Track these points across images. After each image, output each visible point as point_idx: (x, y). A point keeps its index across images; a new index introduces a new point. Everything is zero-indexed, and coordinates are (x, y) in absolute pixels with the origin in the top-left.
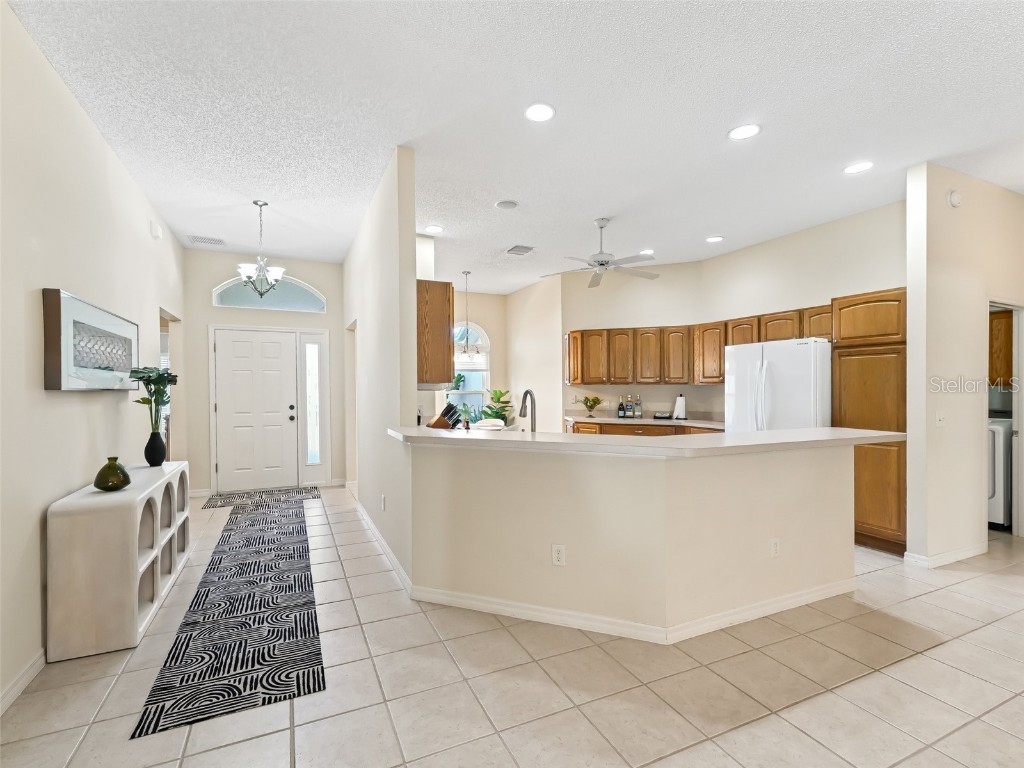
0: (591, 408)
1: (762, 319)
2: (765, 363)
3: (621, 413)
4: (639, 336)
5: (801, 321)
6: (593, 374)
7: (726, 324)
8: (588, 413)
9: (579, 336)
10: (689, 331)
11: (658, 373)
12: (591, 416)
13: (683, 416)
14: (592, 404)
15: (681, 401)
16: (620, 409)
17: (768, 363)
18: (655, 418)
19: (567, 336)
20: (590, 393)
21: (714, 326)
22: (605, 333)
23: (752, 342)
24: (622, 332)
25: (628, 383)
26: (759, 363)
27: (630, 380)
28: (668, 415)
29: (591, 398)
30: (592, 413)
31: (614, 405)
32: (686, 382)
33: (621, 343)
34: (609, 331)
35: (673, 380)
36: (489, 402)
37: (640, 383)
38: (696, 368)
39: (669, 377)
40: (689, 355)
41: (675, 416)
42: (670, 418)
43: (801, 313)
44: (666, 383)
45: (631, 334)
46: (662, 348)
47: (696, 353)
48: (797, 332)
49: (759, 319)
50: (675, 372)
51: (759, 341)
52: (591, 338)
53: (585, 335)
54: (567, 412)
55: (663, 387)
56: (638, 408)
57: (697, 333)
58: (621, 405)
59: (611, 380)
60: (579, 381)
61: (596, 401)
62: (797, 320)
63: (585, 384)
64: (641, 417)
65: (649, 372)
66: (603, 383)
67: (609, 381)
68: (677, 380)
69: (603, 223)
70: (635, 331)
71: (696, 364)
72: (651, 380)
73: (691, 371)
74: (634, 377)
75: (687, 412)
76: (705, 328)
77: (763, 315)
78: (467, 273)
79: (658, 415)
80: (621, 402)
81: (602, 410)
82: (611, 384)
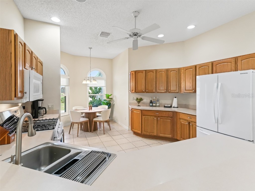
0: (139, 102)
1: (214, 63)
2: (220, 84)
3: (151, 104)
4: (158, 73)
5: (236, 63)
6: (139, 89)
7: (196, 66)
8: (138, 104)
9: (134, 73)
10: (179, 70)
11: (166, 88)
12: (139, 106)
13: (176, 106)
14: (139, 101)
15: (175, 100)
16: (150, 103)
17: (221, 84)
18: (165, 107)
19: (130, 73)
20: (139, 96)
21: (190, 67)
22: (144, 72)
23: (209, 74)
24: (151, 71)
25: (153, 92)
26: (216, 84)
27: (154, 91)
28: (170, 106)
29: (139, 98)
30: (139, 104)
31: (149, 101)
32: (178, 92)
33: (150, 75)
34: (145, 71)
35: (172, 91)
36: (105, 98)
37: (158, 92)
38: (182, 86)
39: (170, 90)
40: (179, 81)
41: (173, 106)
42: (171, 107)
43: (236, 59)
44: (169, 92)
45: (155, 72)
46: (167, 78)
47: (182, 79)
48: (233, 68)
49: (212, 63)
50: (173, 87)
51: (212, 73)
52: (138, 73)
53: (136, 72)
54: (130, 104)
55: (168, 94)
56: (158, 102)
57: (182, 71)
58: (151, 101)
59: (146, 91)
60: (134, 91)
61: (141, 99)
62: (233, 63)
63: (136, 93)
64: (159, 106)
65: (162, 88)
66: (143, 92)
67: (146, 92)
68: (174, 91)
69: (137, 13)
70: (156, 70)
71: (182, 84)
72: (163, 91)
73: (180, 87)
74: (156, 90)
75: (178, 104)
76: (186, 69)
77: (214, 61)
78: (90, 48)
79: (166, 105)
80: (151, 100)
81: (144, 103)
82: (147, 93)
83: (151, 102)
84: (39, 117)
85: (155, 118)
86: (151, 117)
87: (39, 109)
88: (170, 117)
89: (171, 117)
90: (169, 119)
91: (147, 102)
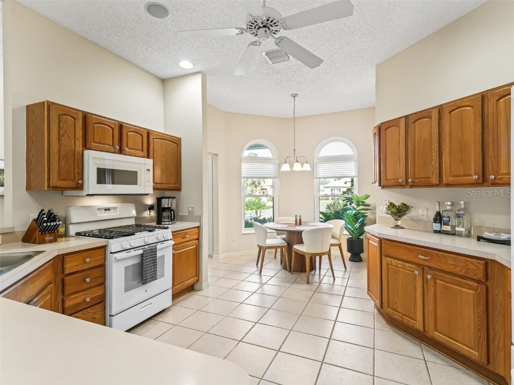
0: (398, 216)
3: (437, 226)
4: (447, 116)
6: (390, 175)
8: (393, 222)
9: (377, 131)
12: (397, 227)
14: (399, 211)
16: (435, 221)
22: (403, 122)
24: (424, 114)
25: (433, 186)
27: (435, 180)
29: (397, 204)
30: (399, 223)
31: (431, 214)
33: (422, 130)
34: (407, 117)
37: (449, 184)
39: (497, 173)
45: (435, 115)
52: (387, 130)
53: (381, 127)
58: (439, 214)
60: (377, 184)
61: (405, 208)
63: (383, 187)
67: (407, 184)
70: (441, 109)
74: (440, 176)
78: (294, 96)
79: (486, 235)
80: (437, 210)
81: (417, 221)
82: (412, 186)
83: (438, 218)
84: (163, 223)
85: (417, 273)
86: (407, 264)
87: (162, 212)
88: (474, 280)
89: (479, 282)
90: (469, 287)
91: (427, 216)
